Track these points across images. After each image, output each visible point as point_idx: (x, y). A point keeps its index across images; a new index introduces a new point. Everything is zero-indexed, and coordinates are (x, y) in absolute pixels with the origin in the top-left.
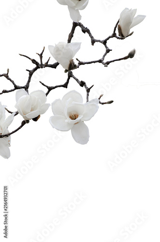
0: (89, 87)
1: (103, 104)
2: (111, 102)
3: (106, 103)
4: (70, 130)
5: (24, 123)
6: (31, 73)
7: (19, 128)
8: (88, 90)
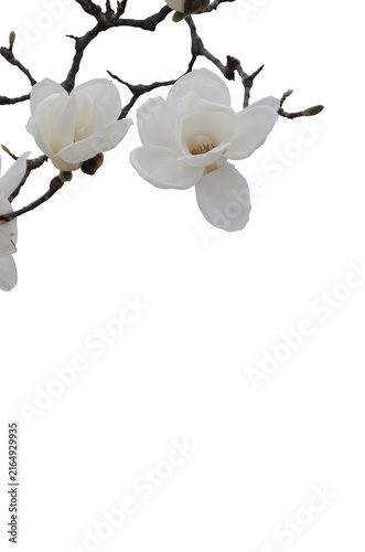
0: (249, 73)
1: (292, 116)
2: (317, 110)
3: (300, 114)
4: (193, 189)
5: (56, 185)
6: (81, 44)
7: (43, 199)
8: (248, 82)
